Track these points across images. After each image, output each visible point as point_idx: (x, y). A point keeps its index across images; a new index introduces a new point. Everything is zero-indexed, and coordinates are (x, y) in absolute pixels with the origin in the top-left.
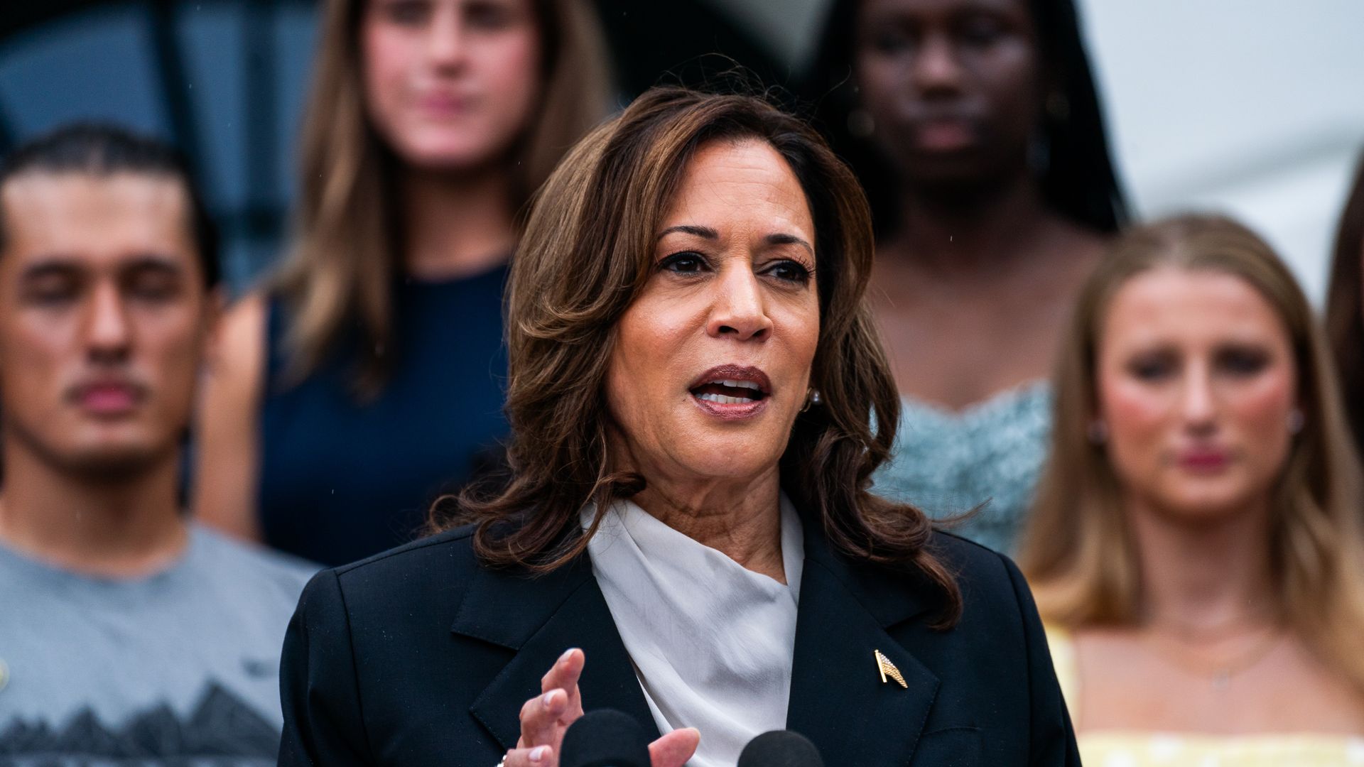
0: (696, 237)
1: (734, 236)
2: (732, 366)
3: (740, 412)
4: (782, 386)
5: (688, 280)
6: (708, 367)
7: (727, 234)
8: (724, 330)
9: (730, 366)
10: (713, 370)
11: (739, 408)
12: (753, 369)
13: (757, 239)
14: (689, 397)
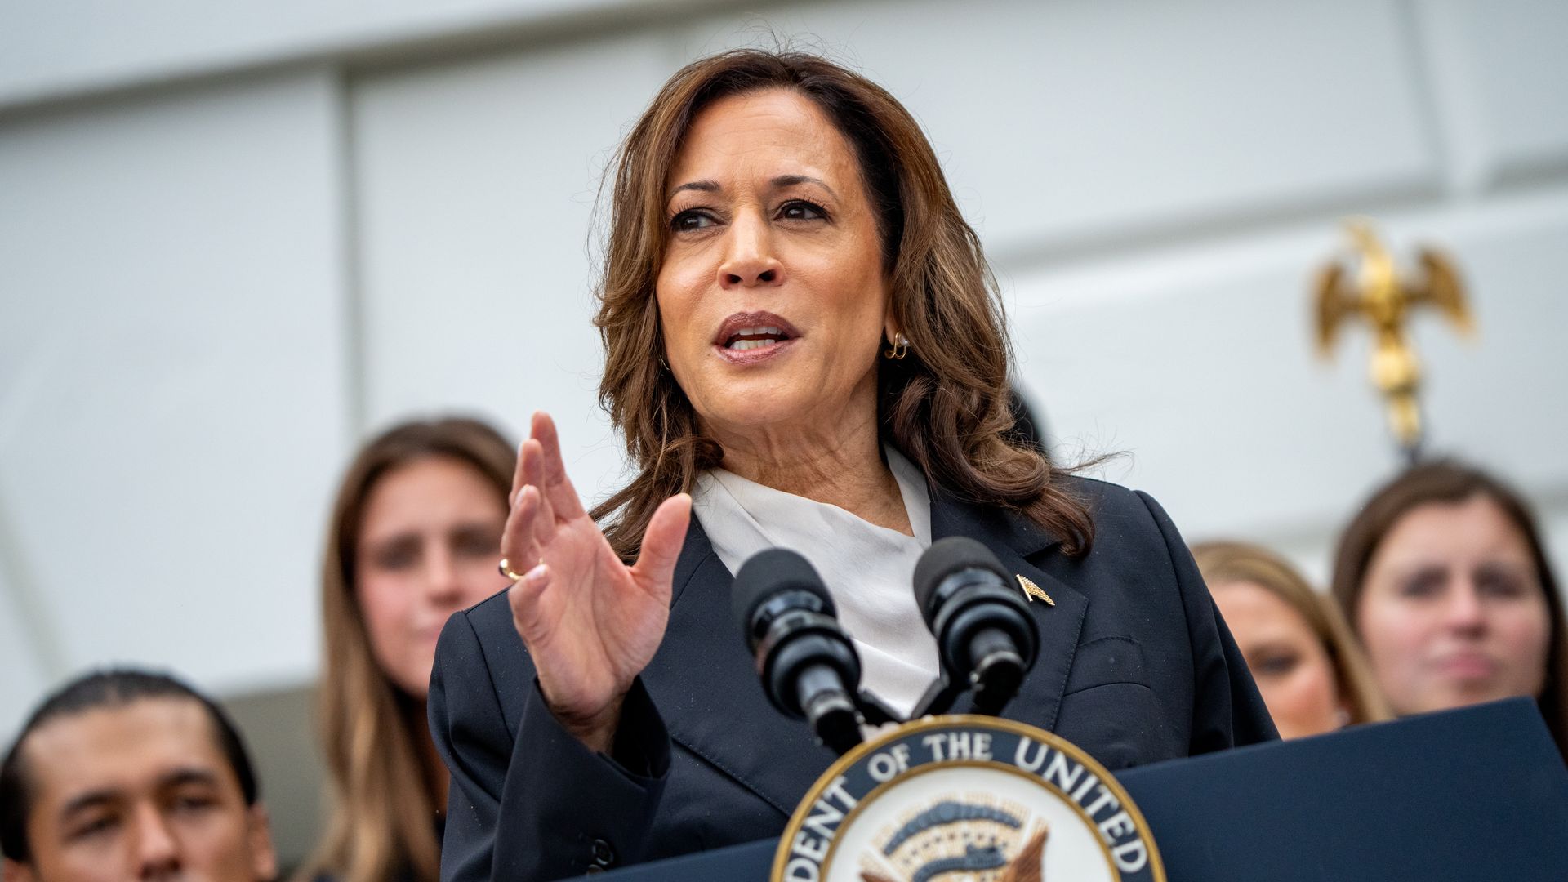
0: (699, 192)
1: (737, 185)
2: (742, 314)
3: (757, 357)
4: (813, 325)
5: (699, 236)
6: (722, 319)
7: (730, 184)
8: (732, 280)
9: (739, 314)
10: (727, 321)
11: (756, 353)
12: (763, 313)
13: (761, 183)
14: (714, 350)
